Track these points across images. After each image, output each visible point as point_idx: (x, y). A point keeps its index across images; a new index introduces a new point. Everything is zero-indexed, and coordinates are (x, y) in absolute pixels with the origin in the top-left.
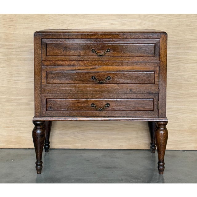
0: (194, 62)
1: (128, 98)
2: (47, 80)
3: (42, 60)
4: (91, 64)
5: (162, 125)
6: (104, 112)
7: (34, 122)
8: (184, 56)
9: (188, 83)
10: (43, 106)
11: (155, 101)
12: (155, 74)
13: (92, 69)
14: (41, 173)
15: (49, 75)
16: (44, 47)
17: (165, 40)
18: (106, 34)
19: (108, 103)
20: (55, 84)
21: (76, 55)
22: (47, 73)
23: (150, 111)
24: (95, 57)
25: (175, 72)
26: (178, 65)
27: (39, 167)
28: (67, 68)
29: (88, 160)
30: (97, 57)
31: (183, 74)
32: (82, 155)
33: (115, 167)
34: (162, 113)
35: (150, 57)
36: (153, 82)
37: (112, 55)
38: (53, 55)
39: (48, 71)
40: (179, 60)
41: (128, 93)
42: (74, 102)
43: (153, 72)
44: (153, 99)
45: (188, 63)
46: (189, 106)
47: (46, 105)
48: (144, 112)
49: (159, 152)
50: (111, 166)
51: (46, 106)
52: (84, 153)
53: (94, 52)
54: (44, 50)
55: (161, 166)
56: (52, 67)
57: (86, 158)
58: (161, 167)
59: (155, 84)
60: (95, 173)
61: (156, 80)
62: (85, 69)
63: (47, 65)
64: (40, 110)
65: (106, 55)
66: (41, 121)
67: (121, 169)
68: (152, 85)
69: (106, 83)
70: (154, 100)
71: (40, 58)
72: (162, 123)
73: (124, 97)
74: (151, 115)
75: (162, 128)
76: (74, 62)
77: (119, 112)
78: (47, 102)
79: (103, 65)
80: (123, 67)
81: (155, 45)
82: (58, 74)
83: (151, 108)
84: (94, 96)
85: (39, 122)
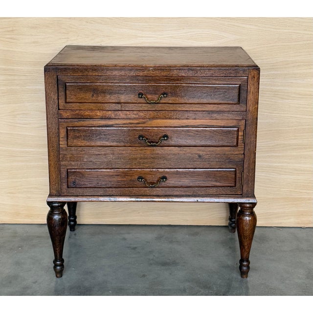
0: (301, 96)
1: (196, 168)
2: (67, 141)
3: (59, 109)
4: (137, 116)
5: (247, 208)
6: (158, 189)
7: (49, 203)
8: (285, 88)
9: (289, 128)
10: (62, 181)
12: (238, 131)
13: (139, 123)
14: (61, 277)
15: (71, 134)
16: (61, 89)
17: (256, 78)
18: (161, 69)
19: (165, 175)
20: (80, 146)
21: (114, 101)
22: (67, 130)
23: (229, 188)
24: (144, 105)
25: (269, 113)
26: (275, 102)
27: (58, 268)
28: (100, 122)
29: (135, 248)
30: (146, 105)
31: (282, 115)
32: (126, 236)
33: (174, 263)
34: (247, 191)
35: (230, 105)
36: (235, 144)
37: (170, 102)
38: (76, 101)
39: (69, 127)
40: (276, 93)
41: (195, 160)
42: (111, 174)
43: (236, 129)
44: (234, 169)
45: (291, 98)
46: (289, 163)
47: (66, 179)
48: (220, 188)
49: (242, 247)
50: (168, 261)
51: (68, 181)
52: (129, 233)
53: (142, 97)
54: (62, 94)
55: (245, 266)
56: (76, 120)
57: (131, 244)
58: (245, 268)
59: (239, 147)
60: (144, 276)
61: (239, 140)
62: (127, 124)
63: (67, 117)
64: (58, 185)
65: (161, 101)
66: (59, 202)
67: (184, 266)
68: (234, 148)
69: (161, 145)
70: (236, 171)
71: (55, 106)
72: (248, 205)
73: (190, 166)
74: (231, 193)
75: (247, 213)
76: (110, 113)
77: (181, 189)
78: (68, 175)
79: (157, 118)
80: (189, 120)
81: (240, 86)
82: (85, 131)
83: (232, 183)
84: (141, 165)
85: (57, 204)
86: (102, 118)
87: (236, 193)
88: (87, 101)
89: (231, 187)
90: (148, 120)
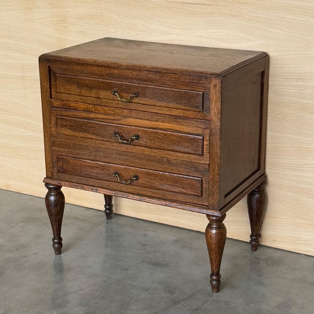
2: (57, 128)
3: (51, 98)
4: (113, 112)
5: (213, 220)
6: (132, 187)
10: (53, 165)
11: (204, 182)
12: (203, 139)
13: (115, 120)
15: (60, 122)
16: (52, 79)
17: (218, 87)
18: (132, 69)
19: (137, 174)
21: (94, 96)
22: (57, 118)
27: (56, 245)
28: (82, 114)
34: (213, 203)
36: (200, 152)
37: (141, 102)
38: (64, 92)
39: (58, 115)
41: (164, 163)
42: (92, 165)
43: (200, 137)
44: (200, 179)
47: (57, 164)
48: (188, 196)
54: (53, 83)
56: (64, 109)
59: (204, 156)
61: (204, 149)
62: (105, 119)
63: (57, 106)
65: (134, 101)
68: (200, 157)
69: (133, 144)
70: (202, 181)
71: (48, 94)
72: (214, 218)
73: (159, 169)
74: (198, 203)
75: (215, 226)
76: (91, 106)
77: (152, 190)
79: (130, 117)
80: (158, 123)
81: (203, 94)
82: (70, 121)
83: (198, 193)
84: (118, 161)
85: (52, 186)
86: (84, 111)
87: (203, 204)
88: (73, 93)
89: (197, 196)
90: (122, 117)
